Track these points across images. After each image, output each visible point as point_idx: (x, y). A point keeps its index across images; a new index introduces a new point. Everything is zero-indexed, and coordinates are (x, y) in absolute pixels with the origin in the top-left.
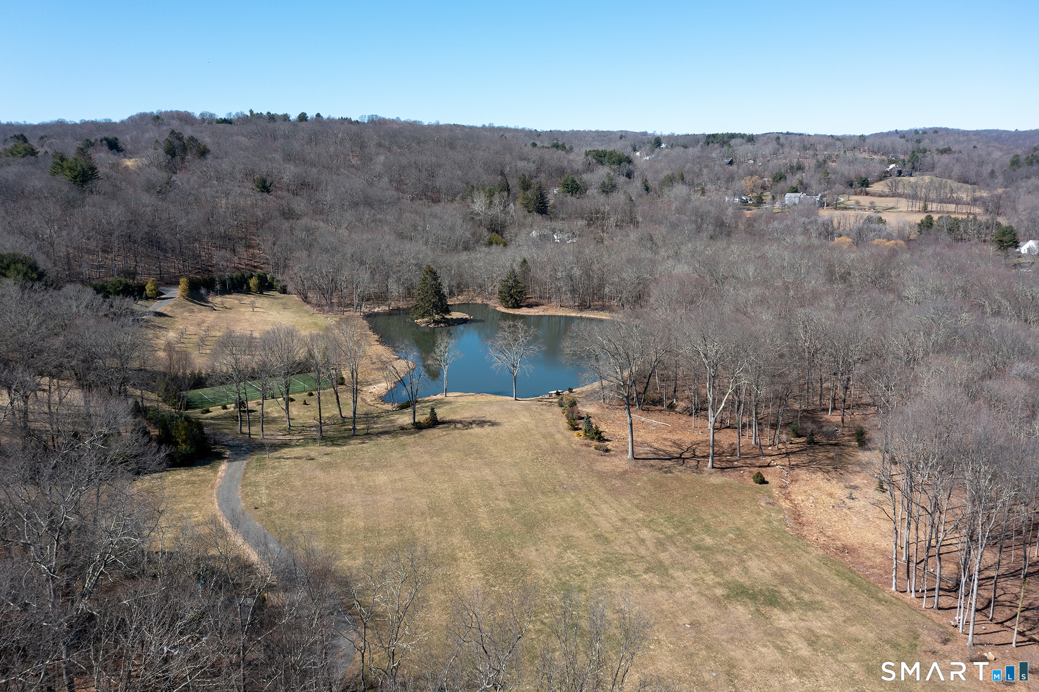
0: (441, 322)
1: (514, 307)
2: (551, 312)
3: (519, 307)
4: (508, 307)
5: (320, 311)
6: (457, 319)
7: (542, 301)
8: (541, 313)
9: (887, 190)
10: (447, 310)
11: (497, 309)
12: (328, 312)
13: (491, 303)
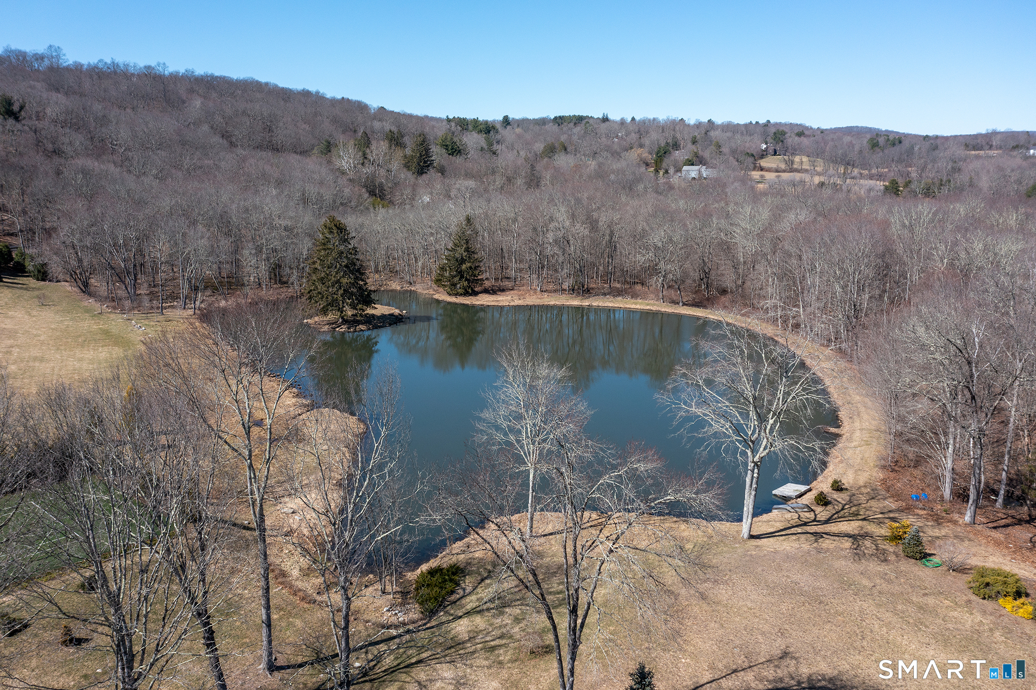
0: (359, 323)
1: (466, 294)
2: (532, 300)
3: (475, 294)
4: (457, 295)
5: (114, 308)
6: (383, 317)
7: (507, 283)
8: (517, 302)
9: (783, 166)
10: (367, 299)
11: (434, 297)
12: (130, 310)
13: (419, 288)
